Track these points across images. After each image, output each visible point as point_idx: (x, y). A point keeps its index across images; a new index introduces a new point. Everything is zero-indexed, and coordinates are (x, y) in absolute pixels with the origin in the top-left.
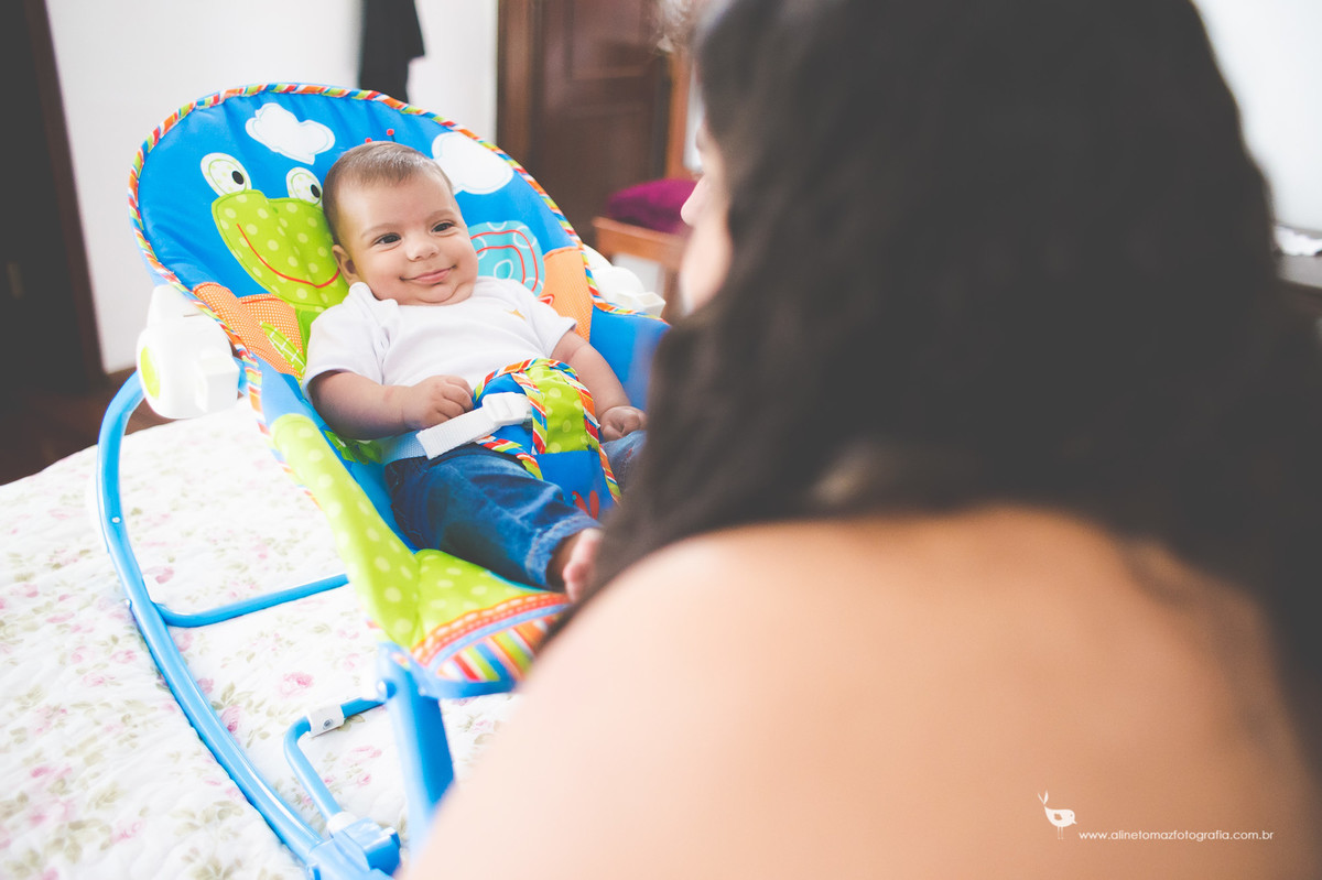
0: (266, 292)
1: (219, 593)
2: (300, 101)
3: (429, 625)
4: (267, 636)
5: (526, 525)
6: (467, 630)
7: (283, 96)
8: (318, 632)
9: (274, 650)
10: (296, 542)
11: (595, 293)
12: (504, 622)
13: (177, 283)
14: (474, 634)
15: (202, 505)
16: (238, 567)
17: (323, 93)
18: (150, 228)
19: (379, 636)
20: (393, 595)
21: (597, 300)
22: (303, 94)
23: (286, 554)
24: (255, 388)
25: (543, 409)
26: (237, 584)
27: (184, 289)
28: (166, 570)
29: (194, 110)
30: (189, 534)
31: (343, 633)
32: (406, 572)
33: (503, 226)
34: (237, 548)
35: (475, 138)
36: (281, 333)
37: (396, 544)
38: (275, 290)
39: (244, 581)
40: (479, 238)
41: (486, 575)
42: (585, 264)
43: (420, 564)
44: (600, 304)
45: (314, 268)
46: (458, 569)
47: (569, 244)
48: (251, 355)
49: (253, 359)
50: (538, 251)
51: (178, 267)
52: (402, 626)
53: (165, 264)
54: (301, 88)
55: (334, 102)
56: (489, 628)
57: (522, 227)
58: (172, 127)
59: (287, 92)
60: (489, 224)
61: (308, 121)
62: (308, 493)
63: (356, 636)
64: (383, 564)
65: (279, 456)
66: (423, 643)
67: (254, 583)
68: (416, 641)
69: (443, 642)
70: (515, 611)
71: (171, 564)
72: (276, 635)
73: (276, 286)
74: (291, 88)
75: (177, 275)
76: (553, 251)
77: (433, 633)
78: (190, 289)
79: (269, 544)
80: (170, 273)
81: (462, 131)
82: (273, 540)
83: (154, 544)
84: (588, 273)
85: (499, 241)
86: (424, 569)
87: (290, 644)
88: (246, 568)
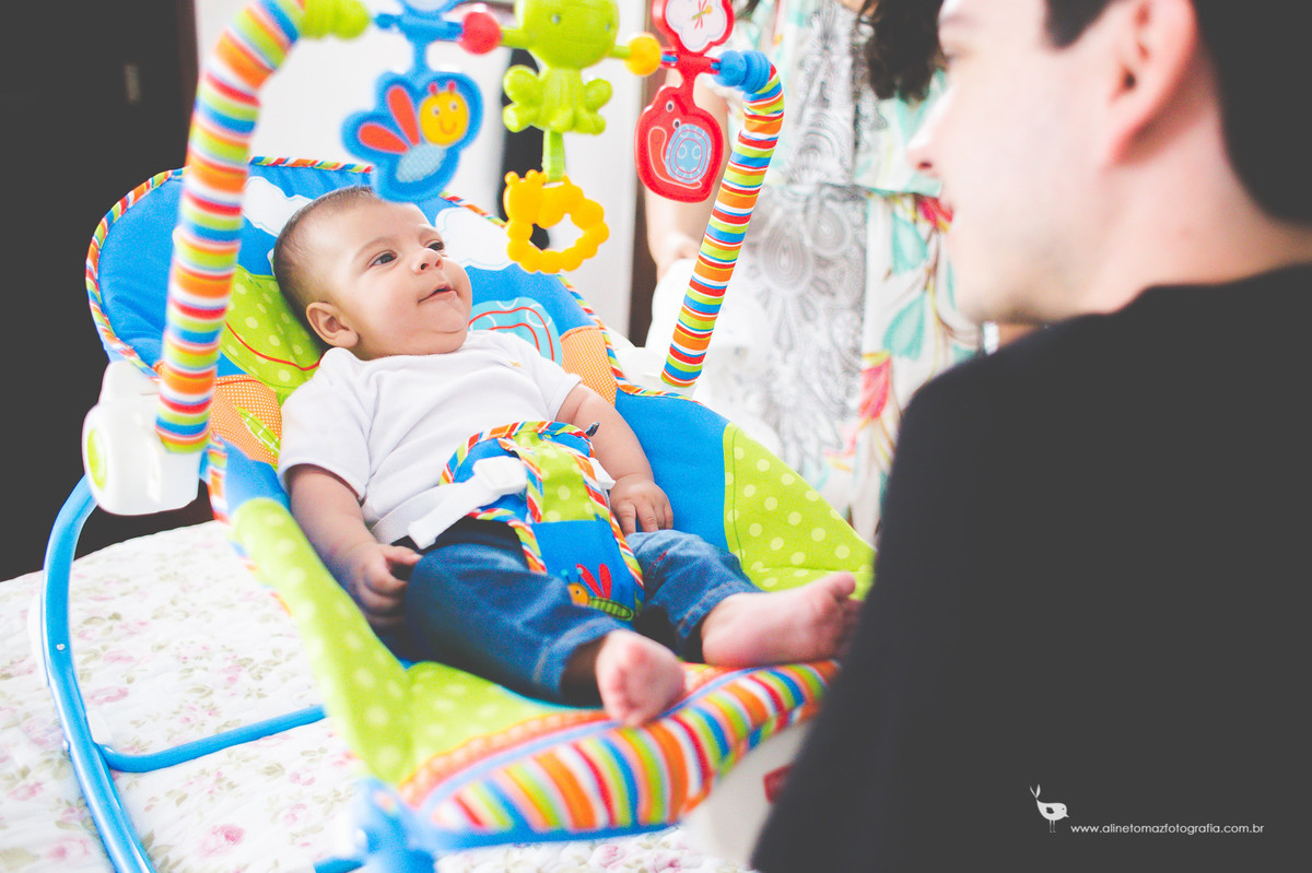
0: (243, 373)
1: (171, 718)
2: (288, 173)
3: (423, 755)
4: (208, 775)
5: (531, 633)
6: (471, 760)
7: (271, 169)
8: (269, 774)
9: (211, 792)
10: (276, 664)
11: (618, 374)
12: (520, 749)
13: (136, 359)
14: (481, 765)
15: (187, 615)
16: (202, 690)
17: (315, 167)
18: (108, 300)
19: (358, 770)
20: (378, 717)
21: (621, 382)
22: (294, 167)
23: (261, 678)
24: (217, 471)
25: (539, 471)
26: (194, 709)
27: (143, 365)
28: (120, 691)
29: (168, 180)
30: (160, 647)
31: (296, 777)
32: (395, 690)
33: (515, 303)
34: (206, 669)
35: (483, 214)
36: (257, 420)
37: (383, 655)
38: (252, 372)
39: (203, 707)
40: (488, 316)
41: (495, 691)
42: (607, 343)
43: (412, 682)
44: (624, 387)
45: (298, 350)
46: (460, 684)
47: (589, 323)
48: (217, 438)
49: (220, 442)
50: (554, 331)
51: (138, 342)
52: (388, 757)
53: (123, 339)
54: (292, 161)
55: (328, 174)
56: (500, 756)
57: (536, 305)
58: (142, 197)
59: (275, 165)
60: (498, 302)
61: (296, 196)
62: (274, 595)
63: (311, 782)
64: (364, 678)
65: (240, 551)
66: (412, 780)
67: (214, 709)
68: (405, 776)
69: (440, 777)
70: (533, 736)
71: (127, 686)
72: (219, 774)
73: (254, 367)
74: (281, 161)
75: (136, 350)
76: (570, 331)
77: (429, 765)
78: (150, 365)
79: (244, 666)
80: (128, 348)
81: (470, 207)
82: (251, 660)
83: (119, 658)
84: (610, 353)
85: (509, 320)
86: (417, 689)
87: (231, 786)
88: (211, 692)
